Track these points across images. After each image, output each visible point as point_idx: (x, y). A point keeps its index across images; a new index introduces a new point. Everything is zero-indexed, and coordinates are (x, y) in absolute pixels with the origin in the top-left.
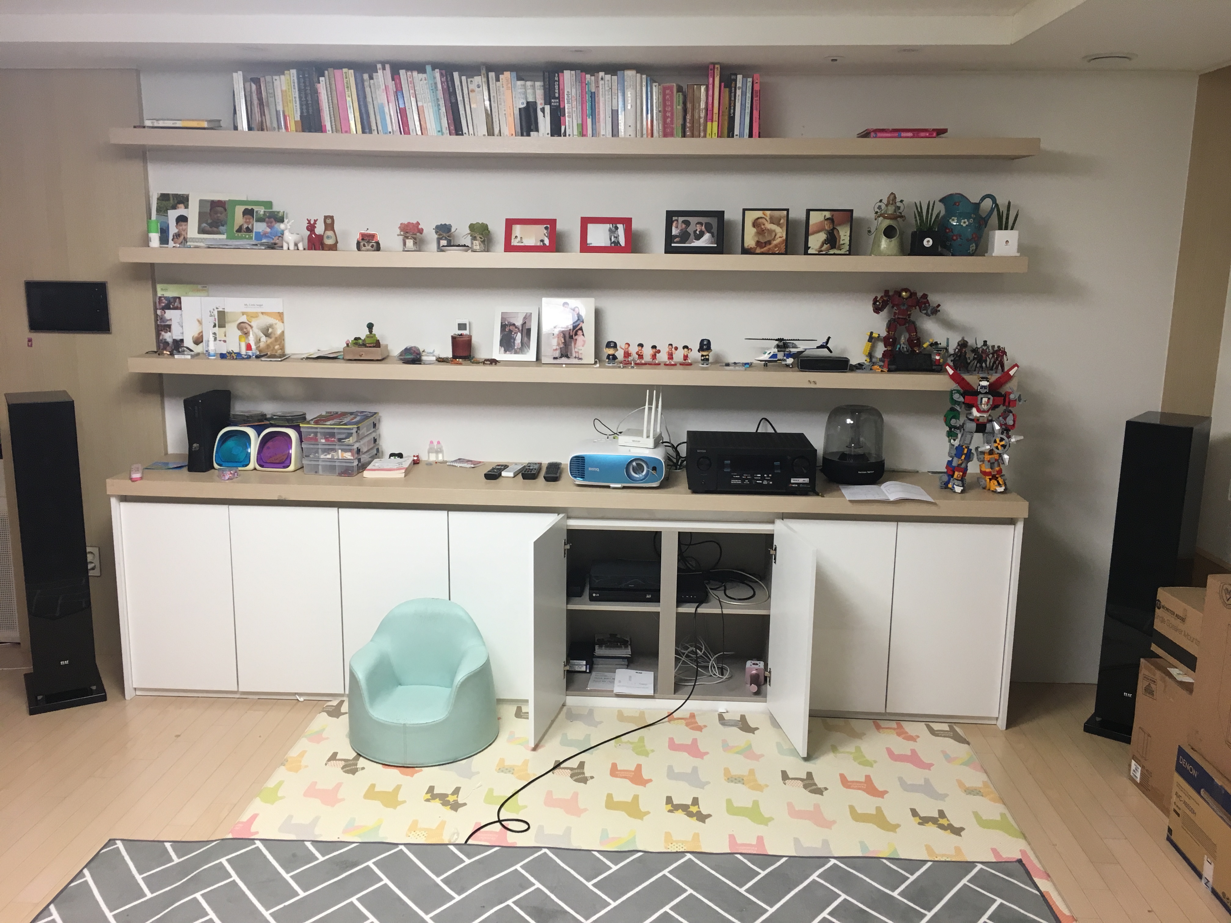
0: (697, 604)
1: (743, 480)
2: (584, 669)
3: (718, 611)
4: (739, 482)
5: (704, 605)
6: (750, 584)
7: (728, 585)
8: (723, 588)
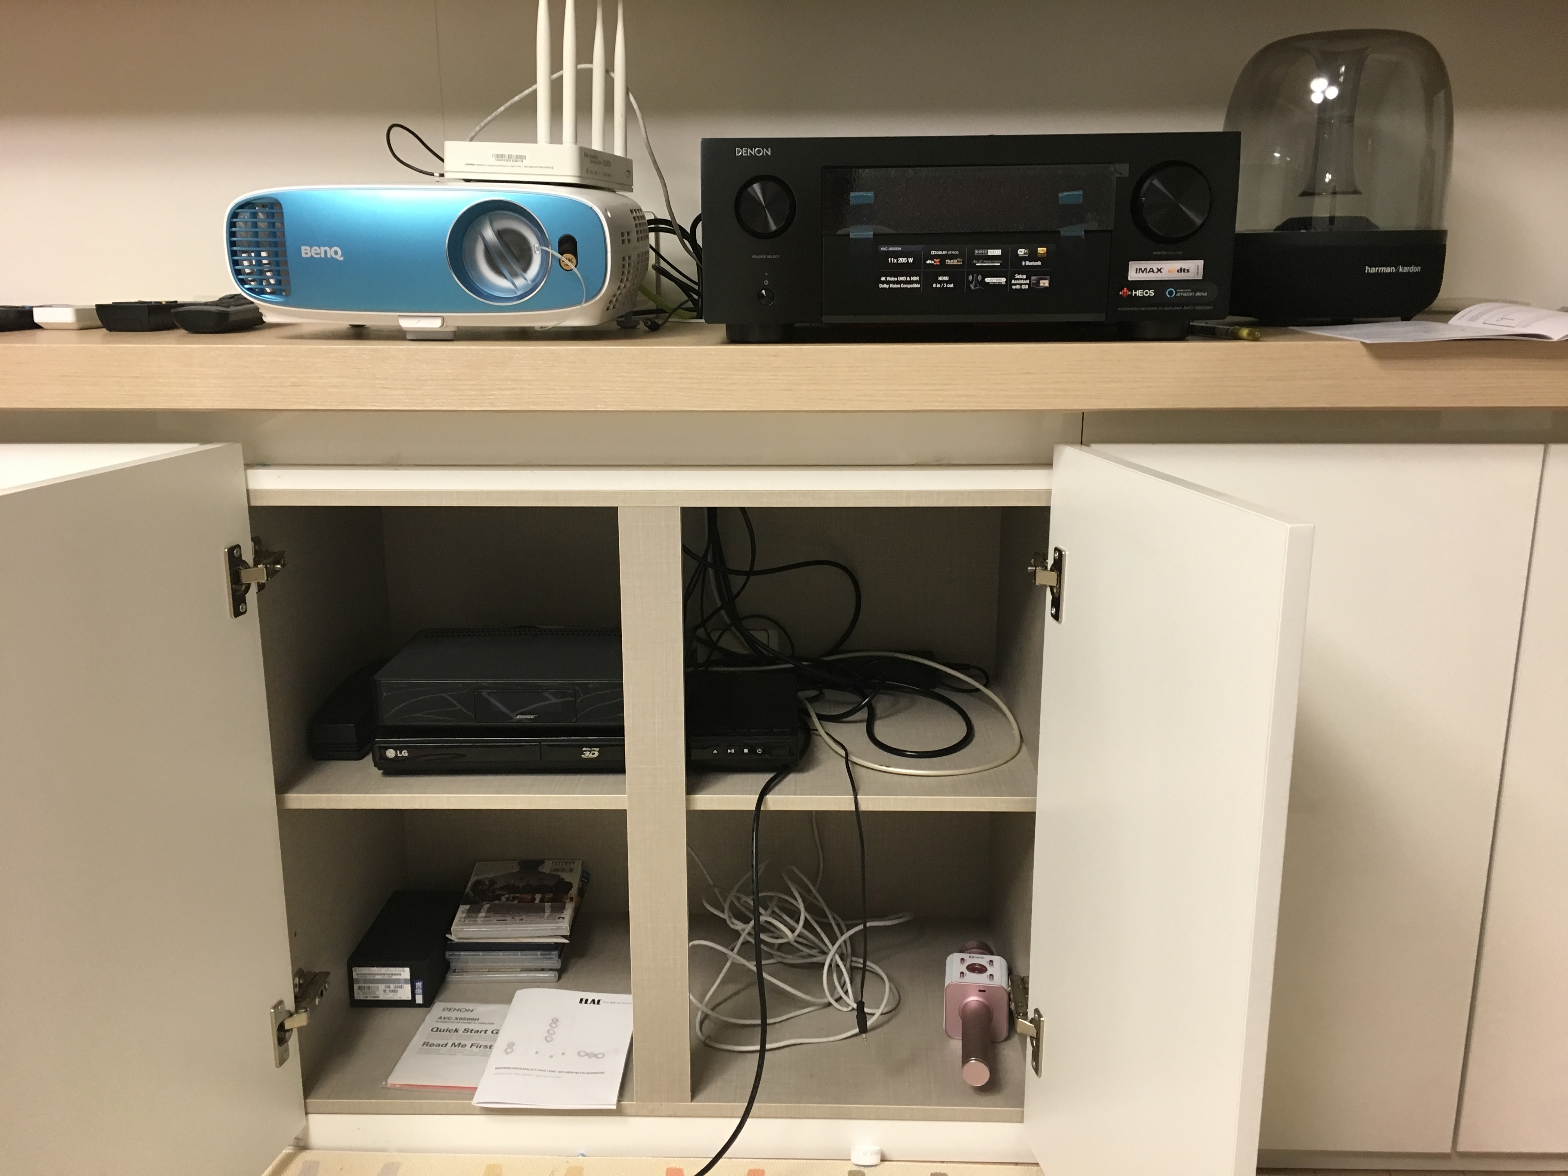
0: (767, 777)
1: (929, 275)
2: (405, 993)
3: (843, 803)
4: (914, 283)
5: (792, 779)
6: (957, 698)
7: (882, 704)
8: (863, 714)
